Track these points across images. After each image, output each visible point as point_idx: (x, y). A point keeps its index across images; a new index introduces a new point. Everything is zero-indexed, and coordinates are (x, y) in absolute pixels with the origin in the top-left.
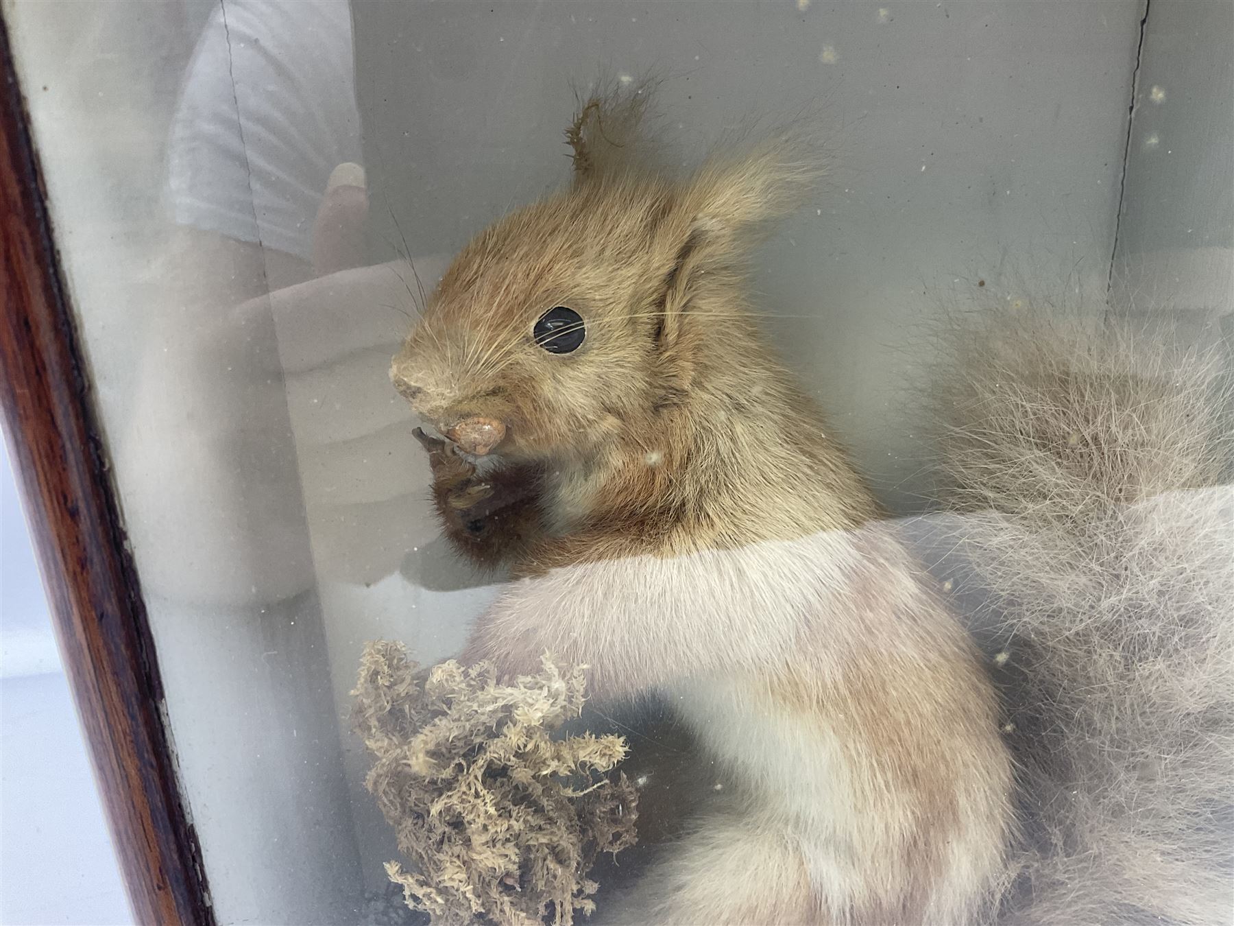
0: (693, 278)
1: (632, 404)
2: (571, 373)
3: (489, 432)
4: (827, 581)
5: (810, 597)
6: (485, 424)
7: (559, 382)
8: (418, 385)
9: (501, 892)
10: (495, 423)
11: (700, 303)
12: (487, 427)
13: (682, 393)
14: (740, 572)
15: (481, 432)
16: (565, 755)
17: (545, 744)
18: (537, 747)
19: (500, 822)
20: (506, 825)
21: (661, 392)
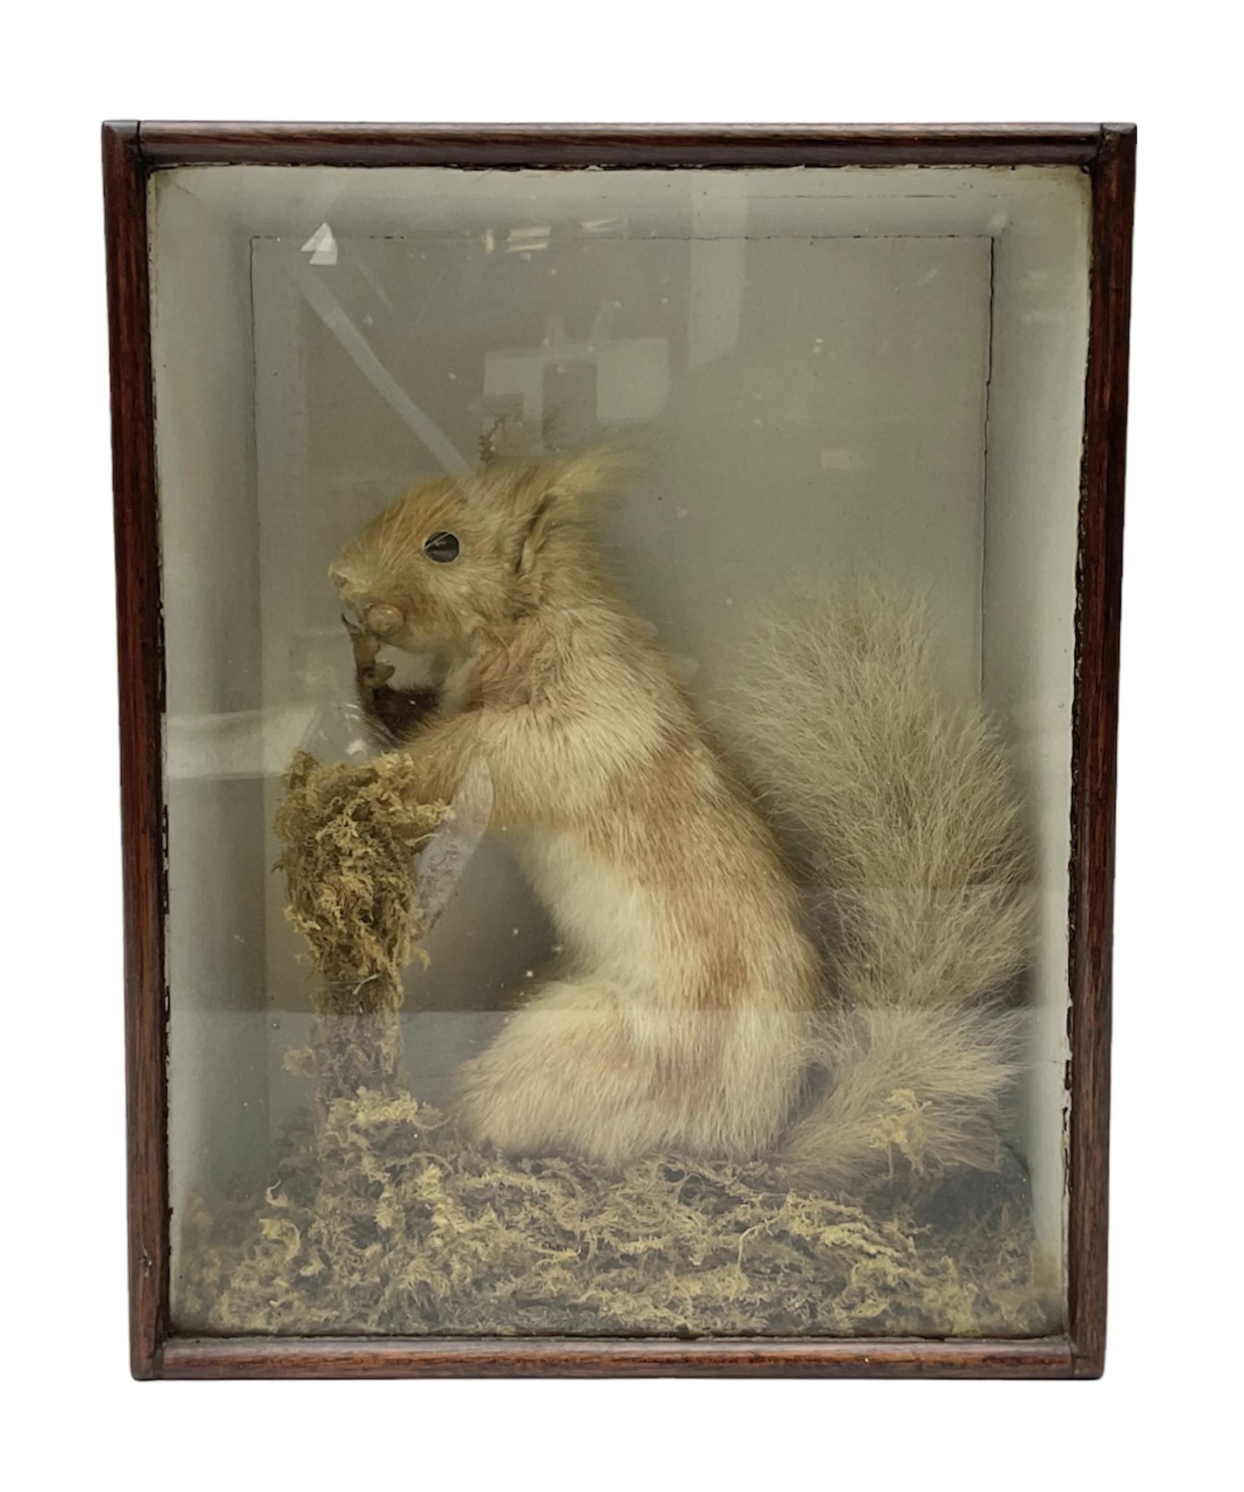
0: (548, 528)
2: (449, 577)
3: (391, 616)
4: (636, 756)
5: (621, 766)
6: (388, 609)
7: (440, 582)
8: (346, 576)
9: (360, 919)
10: (395, 610)
11: (553, 546)
12: (389, 612)
13: (533, 606)
14: (566, 739)
15: (385, 615)
16: (410, 808)
17: (395, 797)
18: (389, 798)
19: (360, 846)
20: (364, 850)
21: (518, 605)
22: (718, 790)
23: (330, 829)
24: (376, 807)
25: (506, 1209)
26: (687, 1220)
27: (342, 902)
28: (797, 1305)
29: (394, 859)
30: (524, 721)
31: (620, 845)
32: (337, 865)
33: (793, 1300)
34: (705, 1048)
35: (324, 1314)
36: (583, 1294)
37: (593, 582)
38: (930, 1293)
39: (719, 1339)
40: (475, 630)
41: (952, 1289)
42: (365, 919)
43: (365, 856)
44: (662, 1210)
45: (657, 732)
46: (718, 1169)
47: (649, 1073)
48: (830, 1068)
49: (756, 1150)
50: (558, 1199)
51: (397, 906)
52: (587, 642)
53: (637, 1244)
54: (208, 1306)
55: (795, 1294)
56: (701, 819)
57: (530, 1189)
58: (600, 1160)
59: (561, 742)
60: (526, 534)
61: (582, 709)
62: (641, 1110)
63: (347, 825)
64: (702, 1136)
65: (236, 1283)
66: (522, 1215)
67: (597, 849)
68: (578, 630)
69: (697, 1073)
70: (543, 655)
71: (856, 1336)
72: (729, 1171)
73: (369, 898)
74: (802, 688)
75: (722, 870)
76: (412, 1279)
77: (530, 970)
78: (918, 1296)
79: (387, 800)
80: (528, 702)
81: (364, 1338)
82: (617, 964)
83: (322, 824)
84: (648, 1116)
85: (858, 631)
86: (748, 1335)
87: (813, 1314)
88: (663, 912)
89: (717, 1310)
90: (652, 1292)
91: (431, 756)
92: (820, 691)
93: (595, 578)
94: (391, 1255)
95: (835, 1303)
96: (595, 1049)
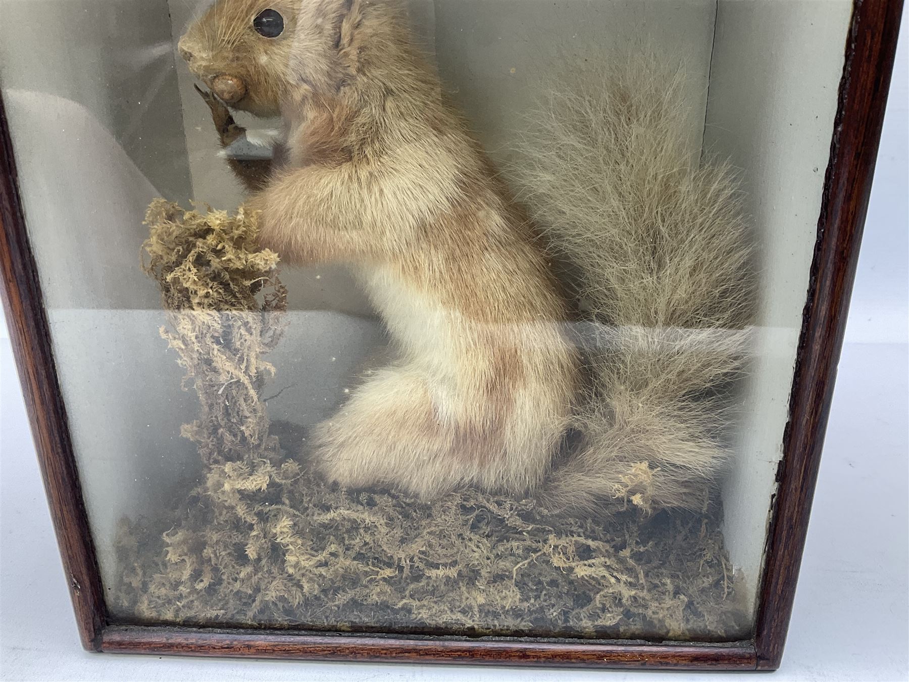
1: (321, 79)
2: (277, 50)
3: (232, 86)
6: (228, 80)
8: (190, 51)
9: (212, 342)
10: (235, 80)
11: (368, 23)
12: (230, 82)
13: (352, 77)
14: (381, 191)
15: (226, 84)
16: (242, 256)
17: (229, 247)
18: (224, 247)
19: (202, 288)
20: (206, 291)
21: (341, 76)
22: (504, 230)
23: (177, 273)
24: (210, 257)
25: (346, 536)
26: (475, 549)
27: (197, 329)
28: (555, 614)
29: (235, 296)
30: (347, 176)
31: (426, 274)
32: (189, 301)
33: (552, 611)
34: (492, 422)
35: (215, 613)
36: (399, 602)
37: (404, 55)
38: (654, 605)
39: (497, 638)
40: (305, 98)
41: (668, 602)
42: (218, 343)
43: (207, 296)
44: (458, 542)
45: (455, 184)
46: (499, 504)
47: (451, 437)
48: (583, 430)
49: (528, 488)
50: (384, 530)
51: (243, 331)
52: (398, 107)
53: (438, 572)
54: (135, 602)
55: (553, 606)
56: (490, 254)
57: (364, 521)
58: (416, 496)
59: (378, 194)
60: (345, 12)
61: (394, 166)
62: (445, 462)
63: (189, 270)
64: (490, 479)
65: (152, 588)
66: (358, 540)
67: (409, 278)
68: (390, 98)
69: (485, 439)
70: (360, 120)
71: (598, 638)
72: (508, 506)
73: (217, 326)
74: (574, 149)
75: (506, 295)
76: (274, 594)
77: (347, 388)
78: (646, 607)
79: (220, 250)
80: (351, 159)
81: (242, 631)
82: (427, 359)
83: (170, 269)
84: (450, 466)
85: (624, 98)
86: (518, 634)
87: (566, 621)
88: (459, 326)
89: (496, 615)
90: (450, 599)
91: (259, 211)
92: (591, 151)
93: (406, 52)
94: (260, 575)
95: (584, 612)
96: (410, 423)
